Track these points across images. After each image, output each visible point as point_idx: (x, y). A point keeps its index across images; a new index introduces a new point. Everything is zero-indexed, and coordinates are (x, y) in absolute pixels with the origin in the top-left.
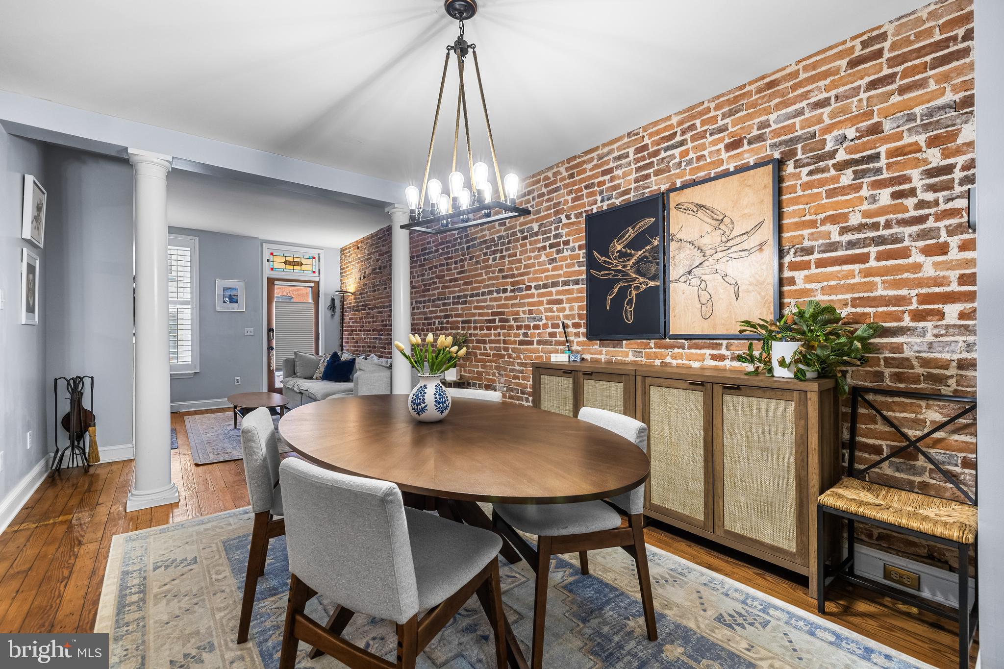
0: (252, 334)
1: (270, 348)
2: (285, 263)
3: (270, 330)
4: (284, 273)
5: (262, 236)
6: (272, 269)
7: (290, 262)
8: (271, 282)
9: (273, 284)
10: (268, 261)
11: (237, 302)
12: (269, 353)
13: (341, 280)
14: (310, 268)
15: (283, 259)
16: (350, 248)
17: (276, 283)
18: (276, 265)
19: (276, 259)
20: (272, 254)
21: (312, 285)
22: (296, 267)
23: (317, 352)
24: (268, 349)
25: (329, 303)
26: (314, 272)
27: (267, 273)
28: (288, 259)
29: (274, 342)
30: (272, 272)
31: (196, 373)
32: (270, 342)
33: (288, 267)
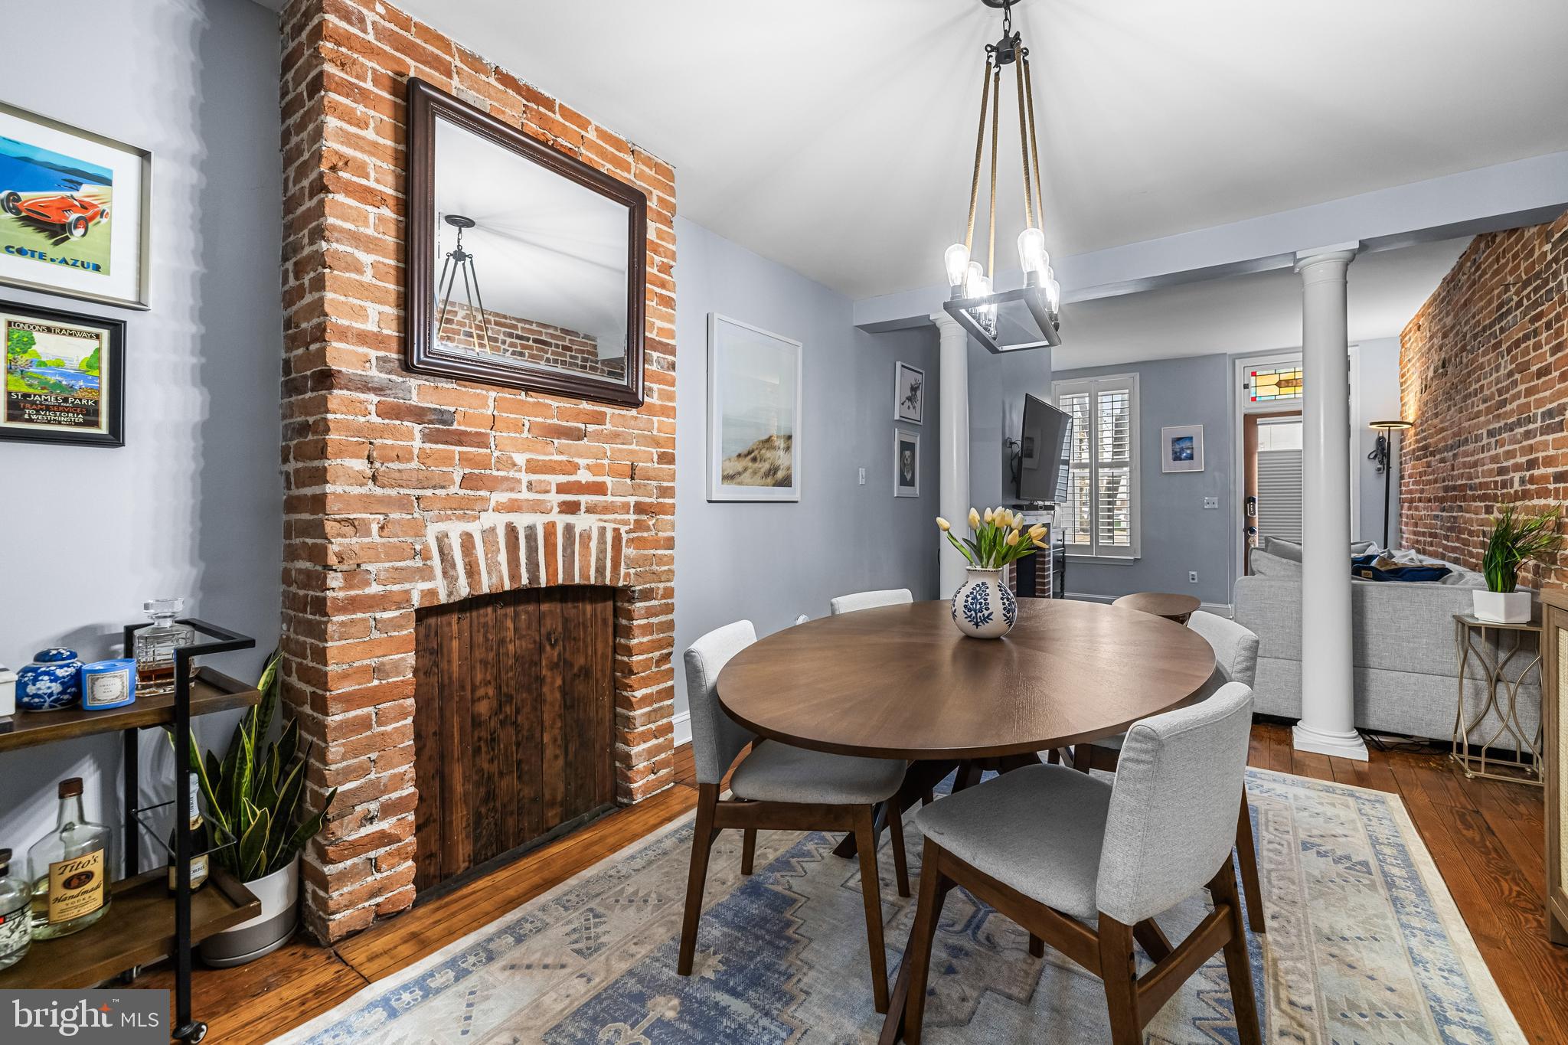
0: (1217, 506)
1: (1249, 529)
2: (1279, 384)
3: (1249, 500)
4: (1276, 403)
5: (1232, 349)
6: (1254, 399)
7: (1287, 381)
8: (1251, 421)
9: (1256, 425)
10: (1246, 386)
11: (1192, 458)
12: (1247, 538)
13: (1401, 399)
15: (1276, 379)
16: (1410, 331)
17: (1260, 421)
18: (1261, 392)
19: (1261, 381)
20: (1254, 374)
22: (1297, 390)
24: (1245, 531)
25: (1372, 447)
27: (1244, 407)
28: (1283, 377)
29: (1257, 520)
30: (1254, 404)
31: (1136, 560)
32: (1248, 520)
33: (1284, 391)
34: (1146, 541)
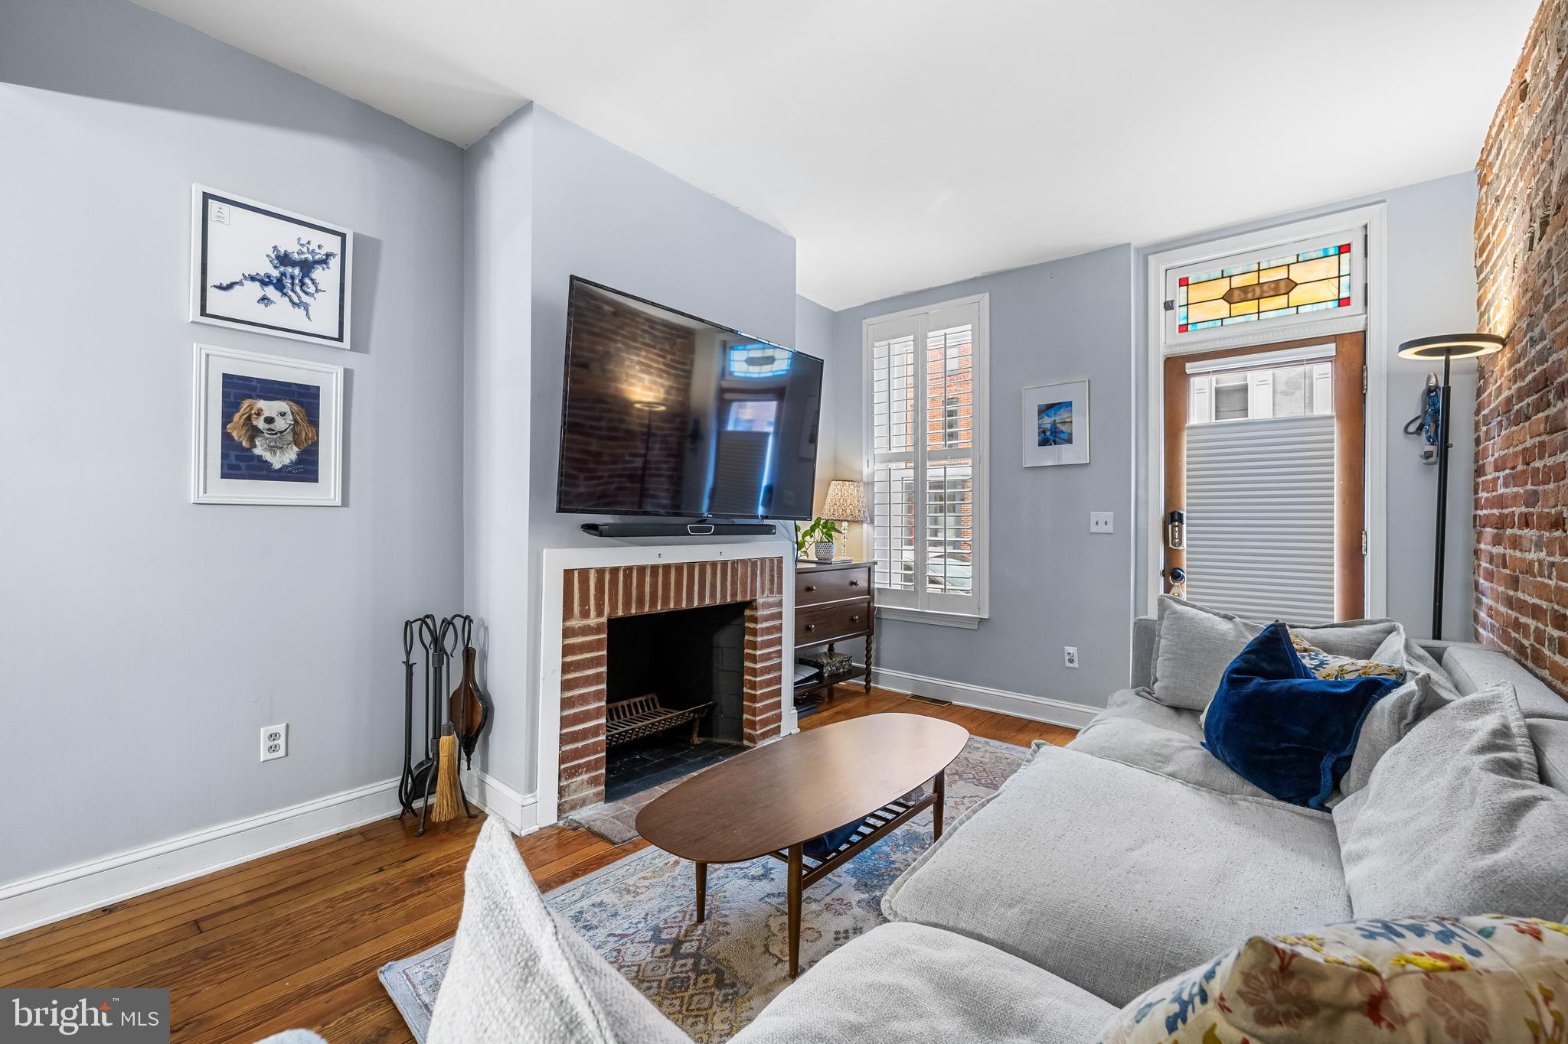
0: (1110, 528)
1: (1172, 572)
2: (1228, 298)
3: (1173, 517)
4: (1223, 332)
6: (1183, 328)
7: (1244, 289)
8: (1176, 369)
9: (1186, 377)
10: (1169, 306)
11: (1069, 441)
12: (1167, 587)
14: (1329, 291)
15: (1223, 289)
17: (1190, 368)
18: (1196, 314)
19: (1196, 294)
20: (1184, 282)
21: (1330, 349)
22: (1266, 304)
23: (1354, 610)
24: (1165, 574)
25: (1412, 407)
26: (1344, 302)
27: (1165, 341)
28: (1239, 282)
29: (1185, 556)
30: (1185, 337)
31: (981, 620)
32: (1171, 554)
33: (1238, 308)
34: (998, 585)
